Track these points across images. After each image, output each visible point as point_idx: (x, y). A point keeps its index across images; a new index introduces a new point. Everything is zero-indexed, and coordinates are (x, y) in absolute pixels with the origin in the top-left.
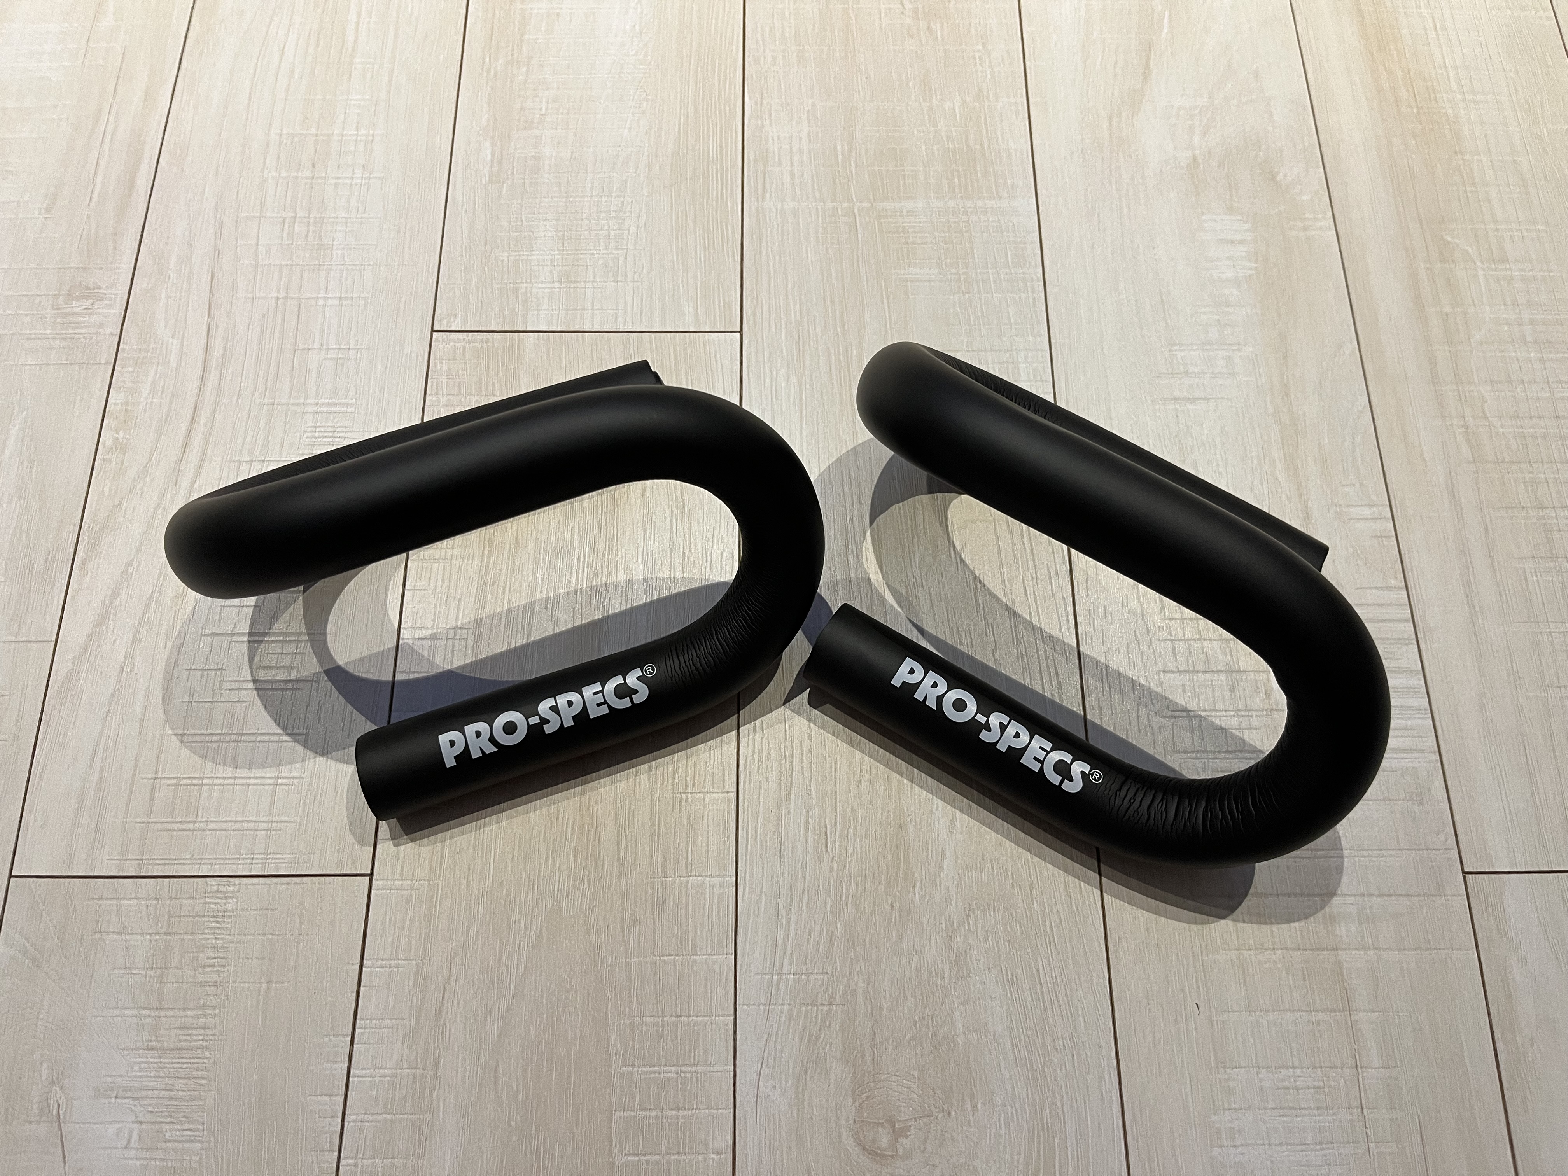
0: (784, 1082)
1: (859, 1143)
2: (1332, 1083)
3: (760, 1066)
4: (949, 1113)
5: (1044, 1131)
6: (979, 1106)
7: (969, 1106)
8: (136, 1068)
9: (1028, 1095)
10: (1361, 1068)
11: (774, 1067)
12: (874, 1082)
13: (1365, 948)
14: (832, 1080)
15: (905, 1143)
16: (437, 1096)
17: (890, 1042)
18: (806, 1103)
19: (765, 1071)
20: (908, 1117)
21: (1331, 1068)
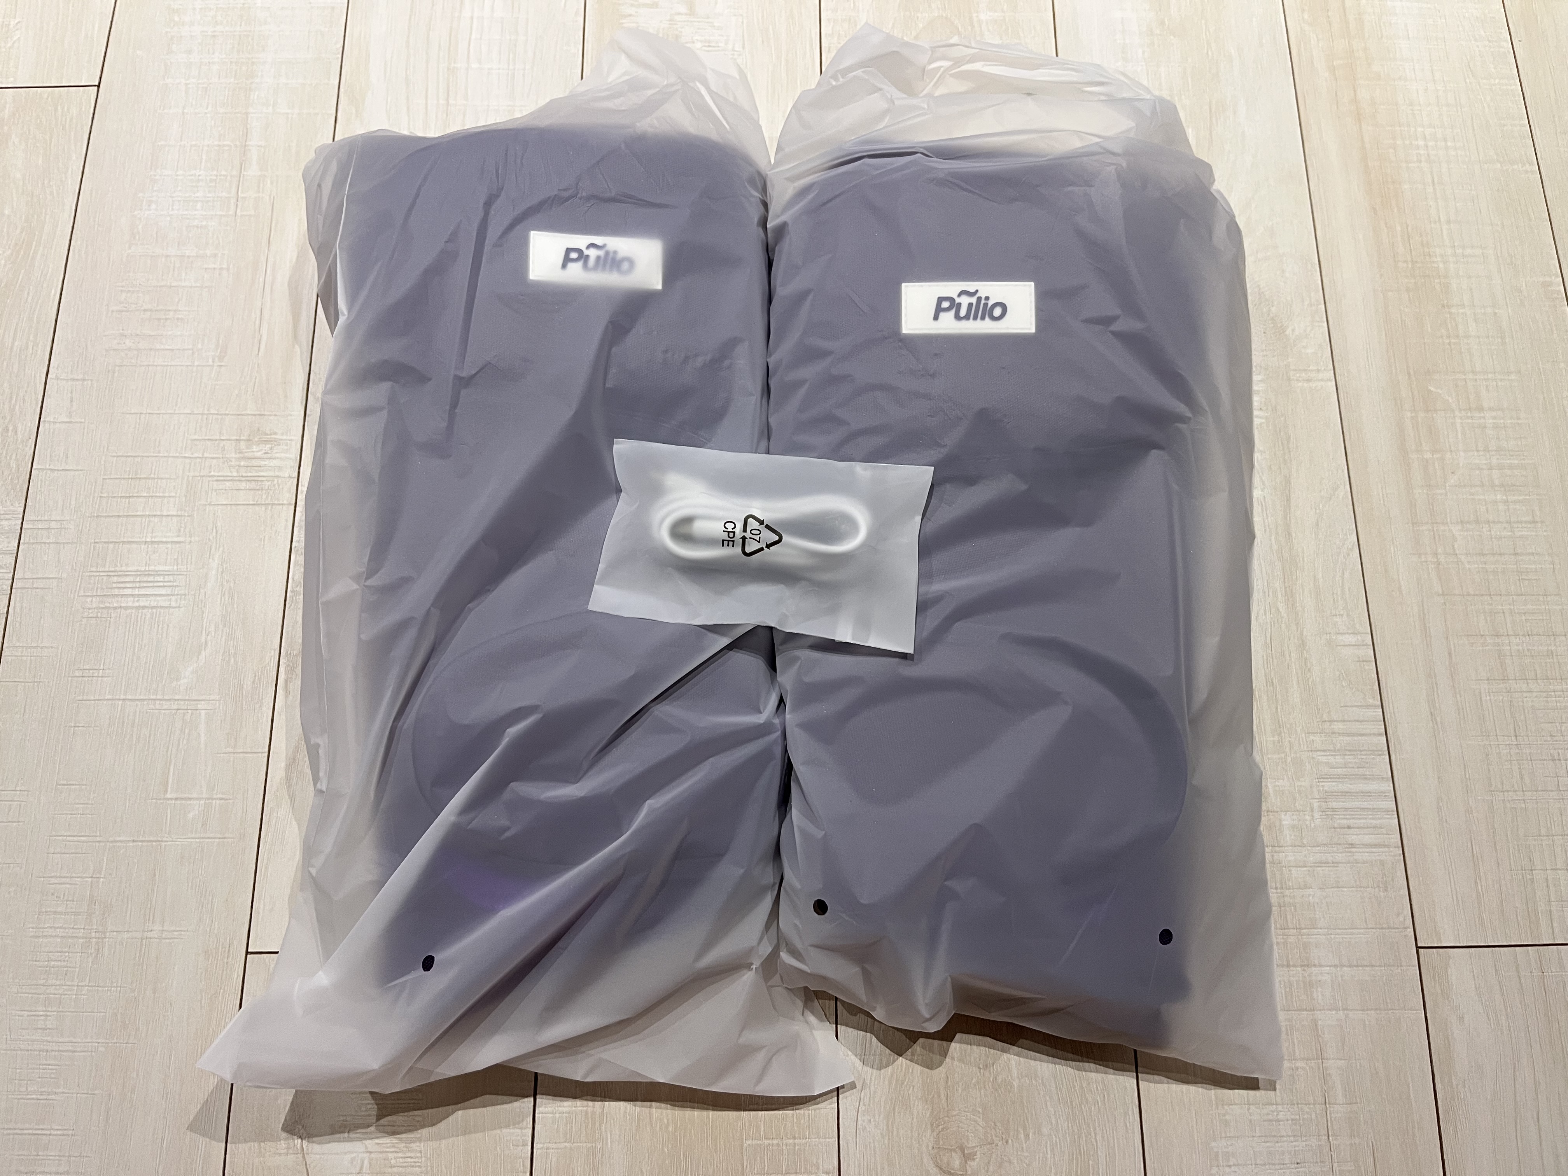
0: (877, 1117)
1: (938, 1166)
2: (1306, 1117)
3: (858, 1104)
4: (1007, 1142)
5: (1081, 1155)
6: (1031, 1135)
7: (1022, 1136)
8: (363, 1109)
9: (1068, 1127)
10: (1329, 1104)
11: (869, 1105)
12: (948, 1116)
13: (1337, 1010)
14: (915, 1115)
15: (973, 1164)
16: (605, 1128)
17: (960, 1084)
18: (895, 1133)
19: (862, 1108)
20: (974, 1145)
21: (1306, 1104)
